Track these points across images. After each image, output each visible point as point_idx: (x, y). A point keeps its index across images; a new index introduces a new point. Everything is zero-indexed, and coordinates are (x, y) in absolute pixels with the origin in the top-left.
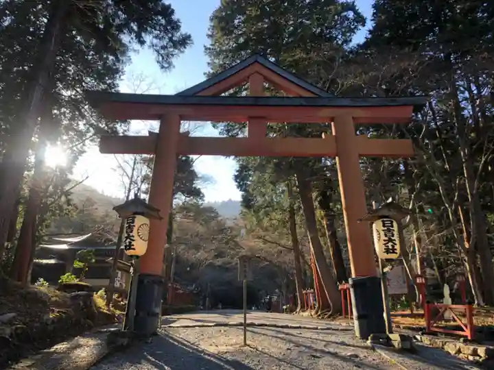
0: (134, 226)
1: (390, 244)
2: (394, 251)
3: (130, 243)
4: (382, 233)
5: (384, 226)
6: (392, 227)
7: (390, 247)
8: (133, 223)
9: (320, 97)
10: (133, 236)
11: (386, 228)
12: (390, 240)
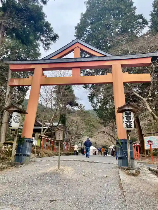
0: (12, 117)
1: (128, 124)
2: (130, 126)
3: (10, 124)
4: (125, 118)
5: (126, 115)
6: (130, 115)
7: (129, 125)
8: (12, 115)
9: (105, 56)
10: (11, 121)
11: (127, 116)
12: (128, 121)
